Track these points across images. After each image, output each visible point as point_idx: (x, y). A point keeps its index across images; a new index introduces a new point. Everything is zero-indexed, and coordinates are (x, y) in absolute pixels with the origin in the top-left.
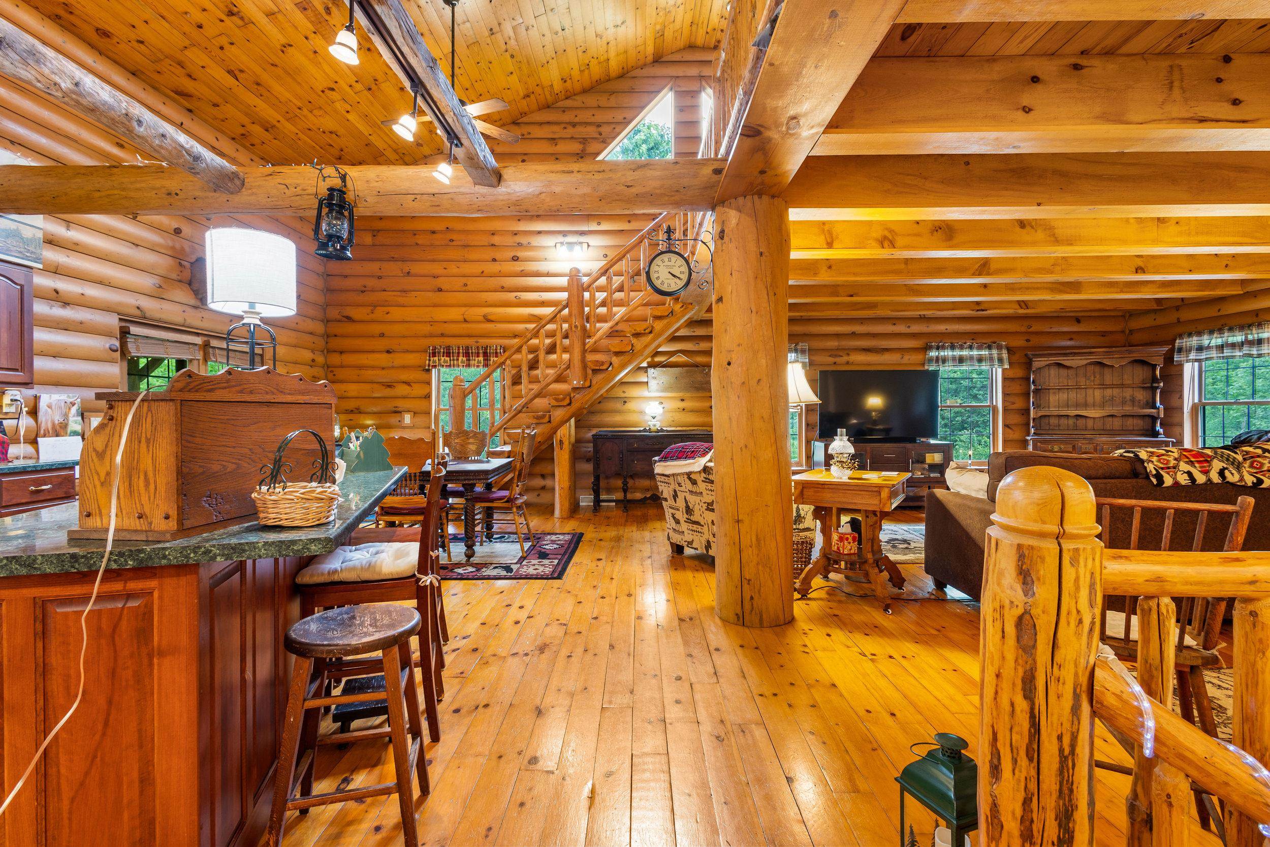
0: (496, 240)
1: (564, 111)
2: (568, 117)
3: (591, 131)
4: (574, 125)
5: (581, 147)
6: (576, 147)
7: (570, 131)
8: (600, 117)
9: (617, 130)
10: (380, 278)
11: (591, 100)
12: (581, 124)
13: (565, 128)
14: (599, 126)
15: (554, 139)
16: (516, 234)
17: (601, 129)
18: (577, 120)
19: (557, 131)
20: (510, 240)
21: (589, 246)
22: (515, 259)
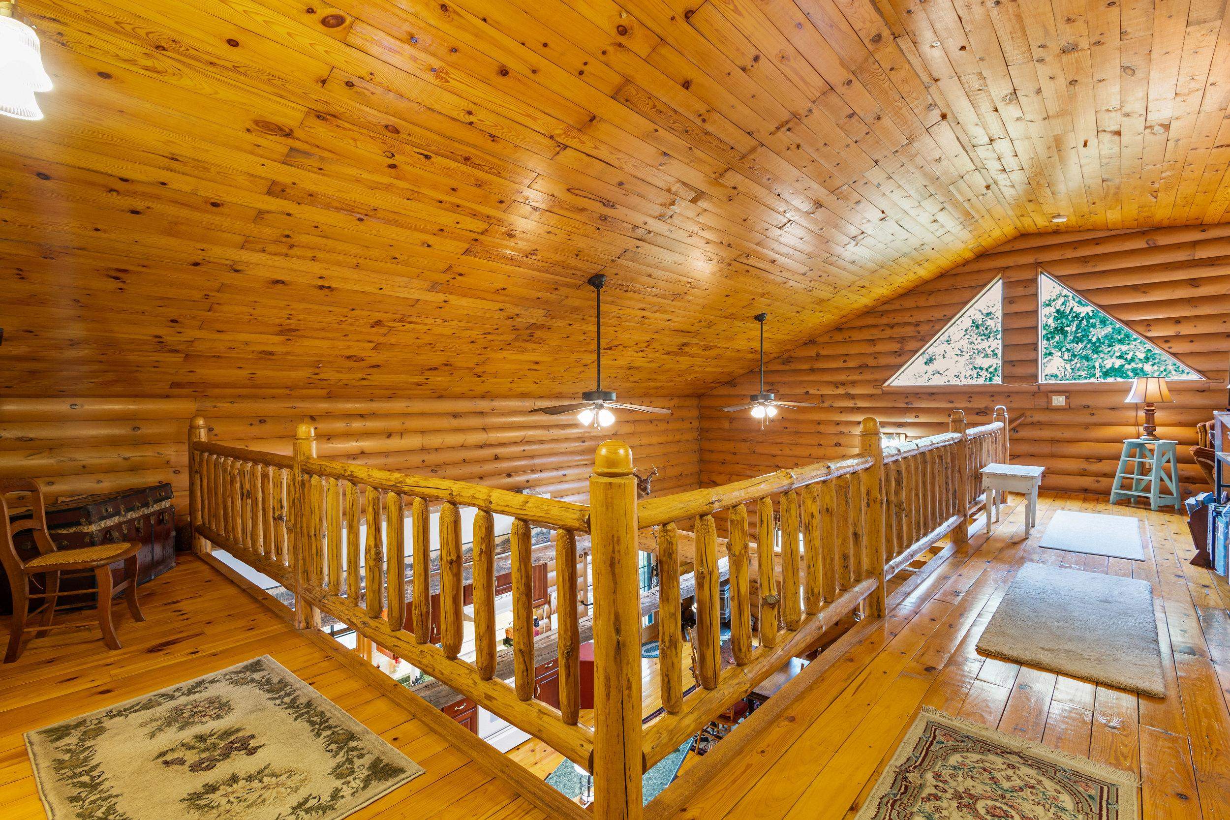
0: (822, 428)
1: (882, 315)
2: (885, 320)
3: (909, 331)
4: (892, 326)
5: (899, 346)
6: (894, 347)
7: (888, 332)
8: (918, 317)
9: (937, 328)
10: (735, 454)
11: (909, 303)
12: (899, 324)
13: (883, 330)
14: (917, 325)
15: (873, 340)
16: (838, 424)
17: (919, 328)
18: (895, 321)
19: (876, 334)
20: (833, 429)
21: (906, 436)
22: (838, 445)
